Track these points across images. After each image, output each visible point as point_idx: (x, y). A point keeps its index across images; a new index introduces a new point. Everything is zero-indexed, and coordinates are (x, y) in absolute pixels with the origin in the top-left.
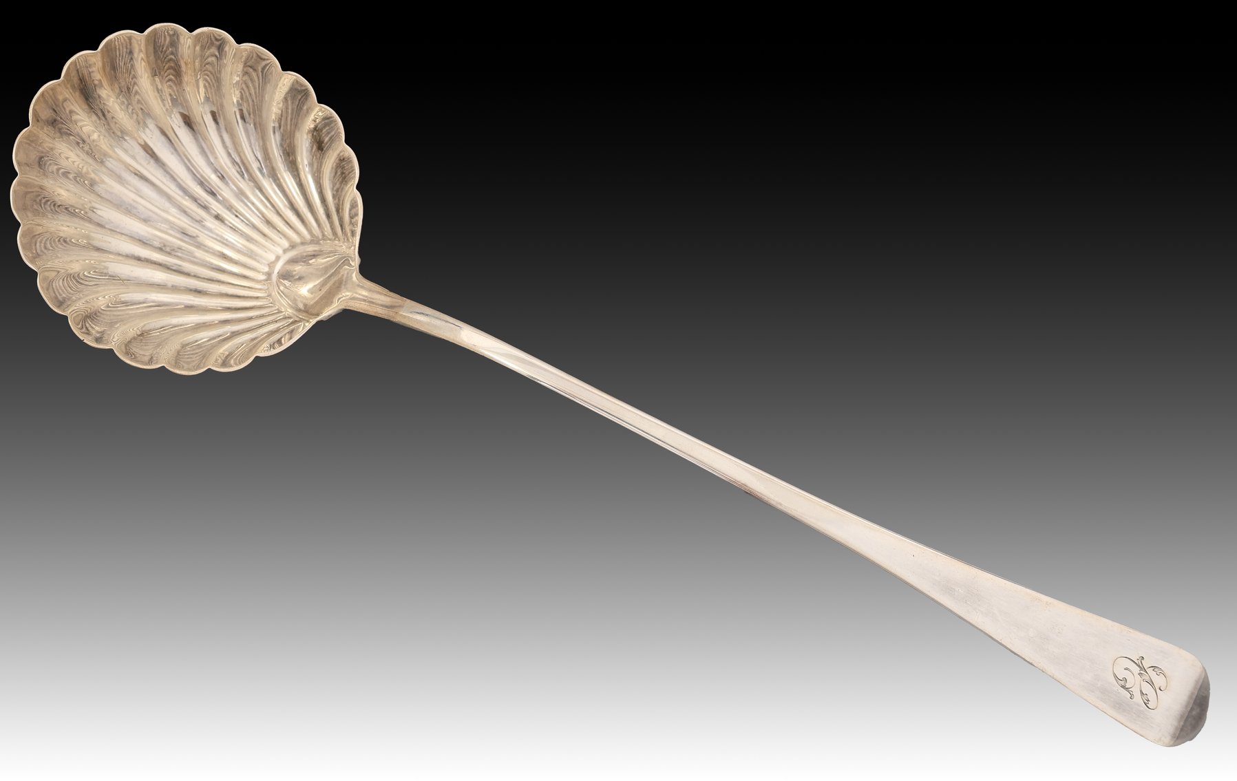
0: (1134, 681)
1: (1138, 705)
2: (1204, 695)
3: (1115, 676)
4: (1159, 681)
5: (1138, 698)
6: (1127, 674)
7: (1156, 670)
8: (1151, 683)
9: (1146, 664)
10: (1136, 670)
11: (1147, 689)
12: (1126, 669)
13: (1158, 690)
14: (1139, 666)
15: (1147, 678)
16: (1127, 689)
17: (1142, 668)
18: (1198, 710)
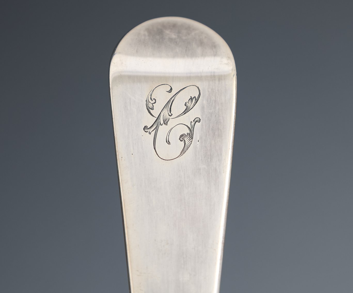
1: (203, 108)
2: (146, 33)
3: (183, 152)
5: (195, 113)
6: (175, 138)
7: (150, 106)
8: (169, 104)
9: (150, 121)
10: (163, 130)
11: (178, 107)
12: (168, 142)
13: (174, 92)
14: (157, 129)
16: (191, 130)
17: (157, 123)
18: (167, 32)
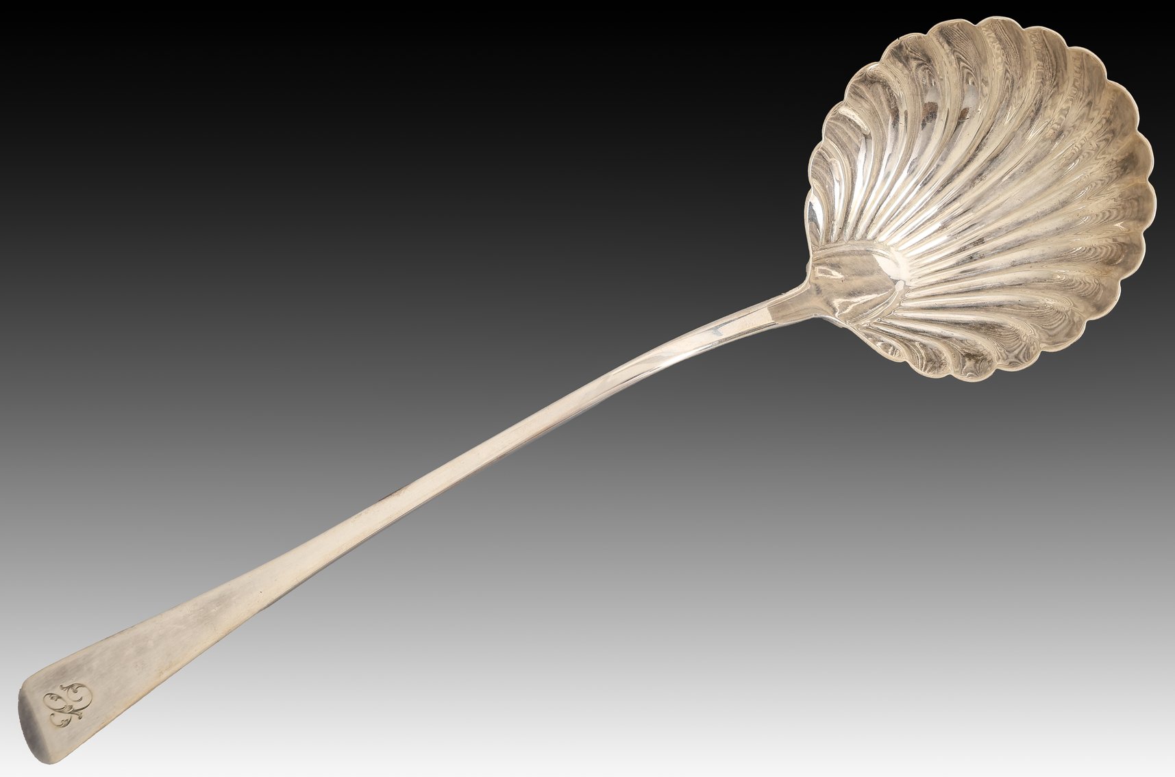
0: (70, 698)
1: (54, 688)
3: (82, 686)
4: (60, 718)
5: (58, 691)
6: (77, 696)
8: (61, 711)
9: (75, 717)
10: (77, 706)
11: (59, 704)
12: (81, 699)
13: (53, 712)
14: (77, 711)
15: (66, 710)
16: (69, 688)
17: (74, 712)
